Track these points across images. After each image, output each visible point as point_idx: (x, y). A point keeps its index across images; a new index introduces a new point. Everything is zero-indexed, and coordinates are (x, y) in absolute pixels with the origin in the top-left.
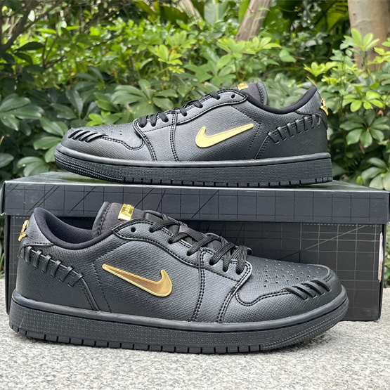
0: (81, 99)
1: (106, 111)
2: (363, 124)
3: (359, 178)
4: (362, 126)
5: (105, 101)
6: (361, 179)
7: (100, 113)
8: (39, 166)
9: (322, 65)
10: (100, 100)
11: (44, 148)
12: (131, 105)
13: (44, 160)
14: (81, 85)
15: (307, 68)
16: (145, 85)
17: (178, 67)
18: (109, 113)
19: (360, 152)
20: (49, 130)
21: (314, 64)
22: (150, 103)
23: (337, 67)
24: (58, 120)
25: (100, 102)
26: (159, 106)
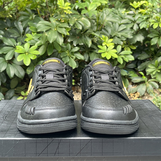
0: (22, 26)
1: (34, 33)
2: (159, 34)
3: (156, 61)
4: (158, 35)
5: (34, 27)
6: (157, 61)
7: (31, 33)
8: (2, 62)
9: (138, 2)
10: (31, 27)
11: (5, 53)
12: (46, 31)
13: (5, 59)
14: (22, 18)
15: (131, 4)
16: (53, 20)
17: (69, 10)
18: (36, 33)
19: (157, 47)
20: (7, 44)
21: (135, 2)
22: (55, 29)
23: (145, 4)
24: (11, 38)
25: (31, 28)
26: (60, 32)
